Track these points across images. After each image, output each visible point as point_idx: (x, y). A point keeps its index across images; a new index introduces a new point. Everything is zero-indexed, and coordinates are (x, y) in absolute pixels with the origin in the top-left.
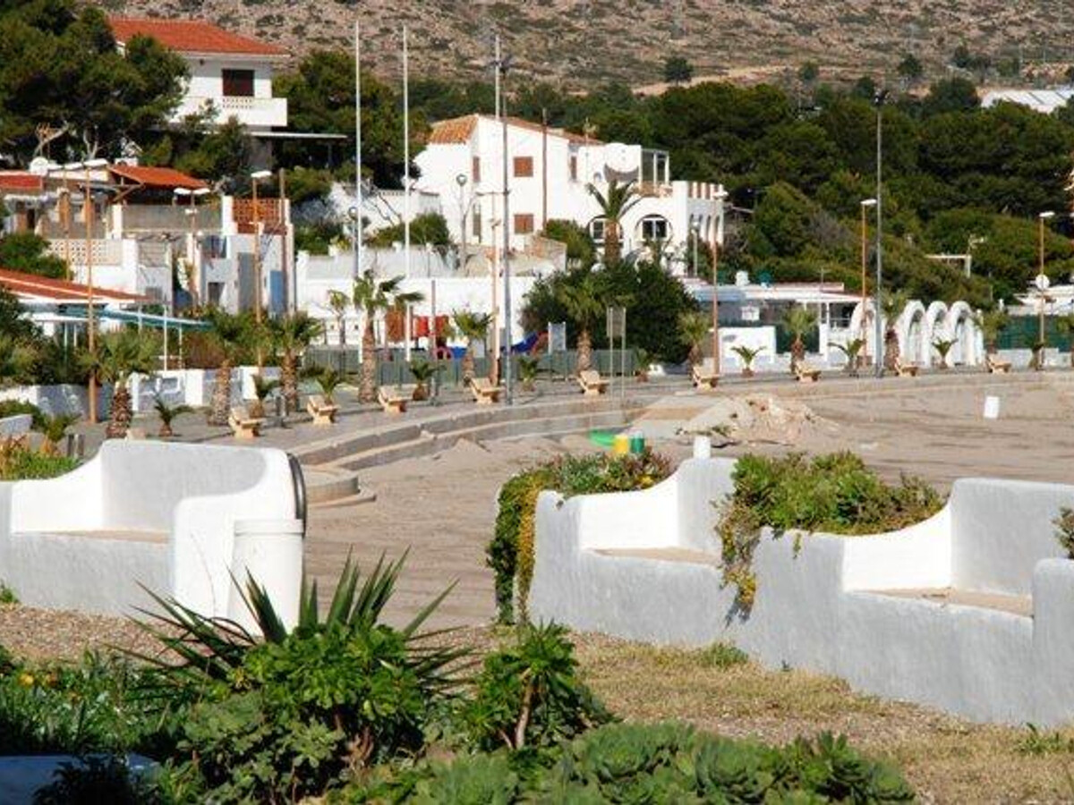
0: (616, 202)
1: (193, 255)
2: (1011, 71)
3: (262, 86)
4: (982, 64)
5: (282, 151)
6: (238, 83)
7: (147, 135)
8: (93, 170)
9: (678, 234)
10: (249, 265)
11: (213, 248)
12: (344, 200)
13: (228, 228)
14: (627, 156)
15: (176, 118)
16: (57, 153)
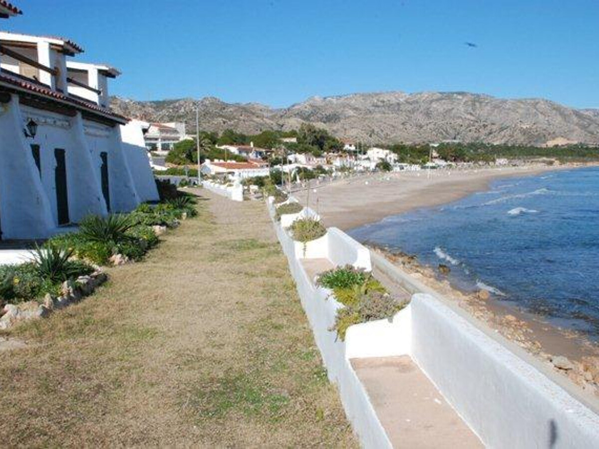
0: (386, 156)
1: (345, 161)
2: (433, 142)
3: (353, 146)
4: (430, 142)
5: (355, 152)
6: (350, 145)
7: (341, 150)
8: (336, 154)
9: (393, 159)
10: (350, 163)
11: (347, 161)
12: (360, 156)
13: (348, 159)
14: (388, 151)
15: (344, 149)
16: (334, 152)
